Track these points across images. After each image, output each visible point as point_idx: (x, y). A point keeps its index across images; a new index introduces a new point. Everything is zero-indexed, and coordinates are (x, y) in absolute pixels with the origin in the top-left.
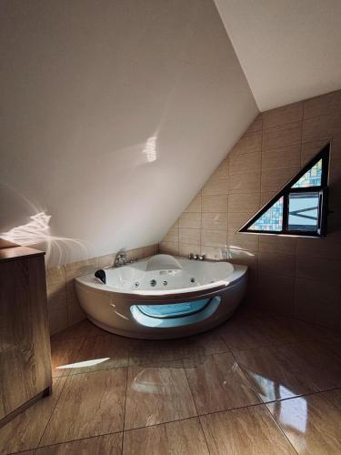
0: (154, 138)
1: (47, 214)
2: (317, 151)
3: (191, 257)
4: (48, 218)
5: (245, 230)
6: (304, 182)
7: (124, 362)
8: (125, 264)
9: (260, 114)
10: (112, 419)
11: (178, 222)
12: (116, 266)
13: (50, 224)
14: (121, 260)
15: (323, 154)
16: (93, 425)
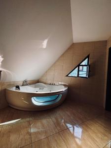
0: (47, 40)
1: (2, 57)
2: (87, 55)
3: (50, 84)
4: (2, 59)
5: (67, 76)
6: (83, 63)
7: (28, 119)
8: (26, 85)
9: (73, 43)
10: (25, 140)
11: (46, 72)
12: (23, 85)
13: (2, 62)
14: (25, 83)
15: (88, 57)
16: (17, 144)
